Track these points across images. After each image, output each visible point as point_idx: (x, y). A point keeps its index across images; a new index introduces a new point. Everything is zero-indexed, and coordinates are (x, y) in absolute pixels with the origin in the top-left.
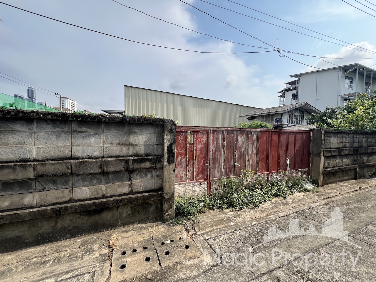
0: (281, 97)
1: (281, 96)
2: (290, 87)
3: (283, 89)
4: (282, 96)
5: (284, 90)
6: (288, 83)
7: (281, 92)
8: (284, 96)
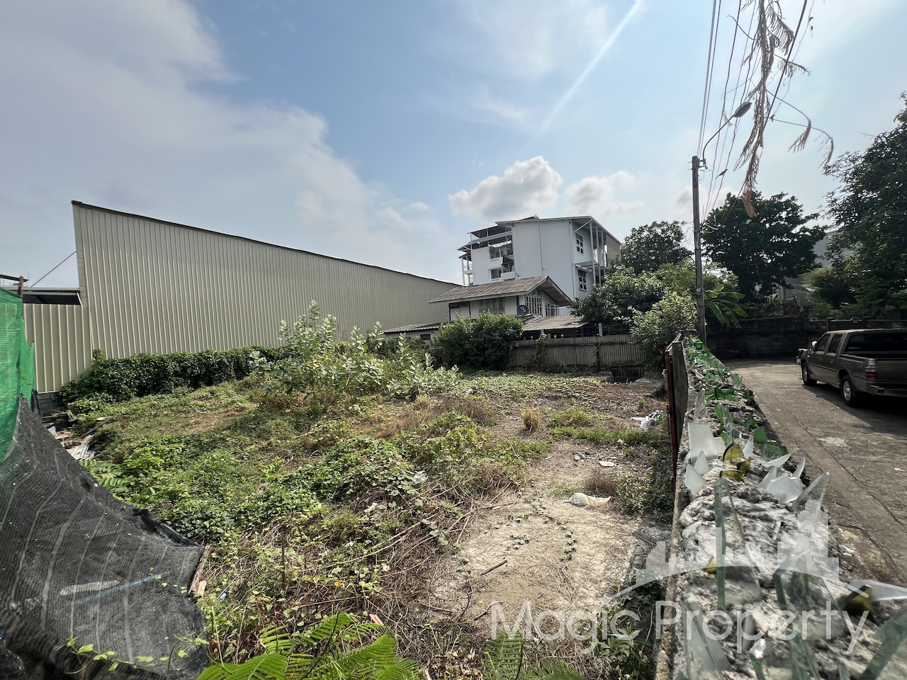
0: (465, 259)
1: (464, 257)
2: (478, 240)
3: (466, 243)
4: (466, 257)
5: (469, 246)
6: (474, 233)
7: (462, 249)
8: (468, 257)
